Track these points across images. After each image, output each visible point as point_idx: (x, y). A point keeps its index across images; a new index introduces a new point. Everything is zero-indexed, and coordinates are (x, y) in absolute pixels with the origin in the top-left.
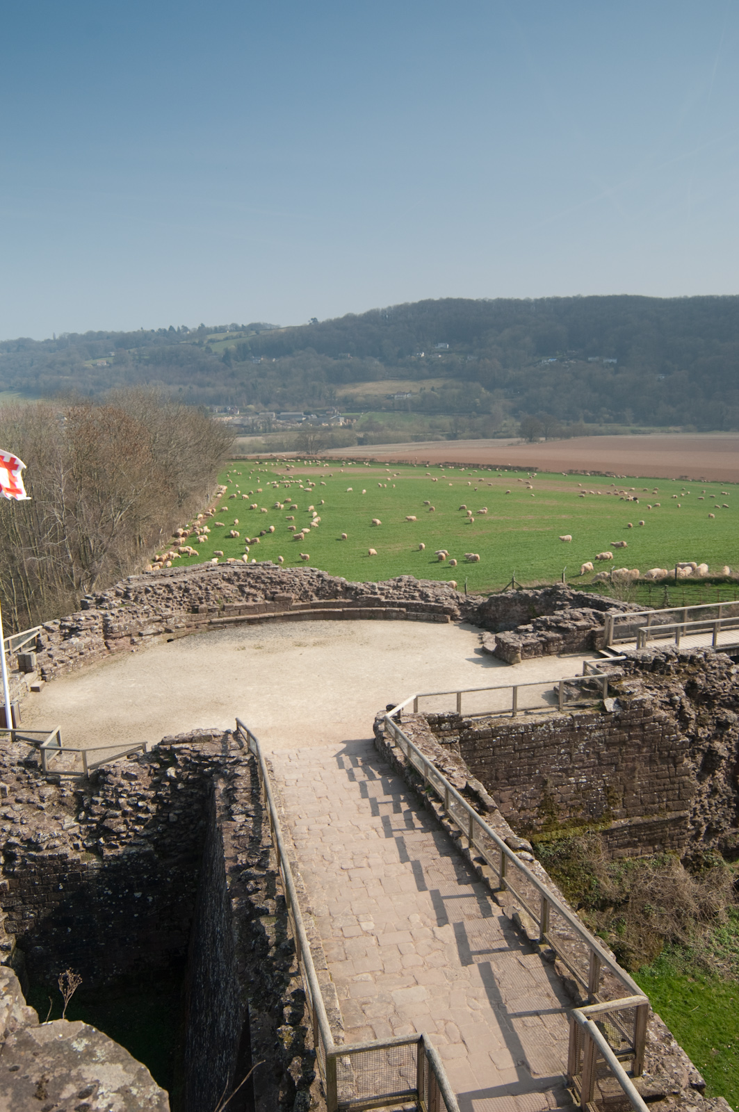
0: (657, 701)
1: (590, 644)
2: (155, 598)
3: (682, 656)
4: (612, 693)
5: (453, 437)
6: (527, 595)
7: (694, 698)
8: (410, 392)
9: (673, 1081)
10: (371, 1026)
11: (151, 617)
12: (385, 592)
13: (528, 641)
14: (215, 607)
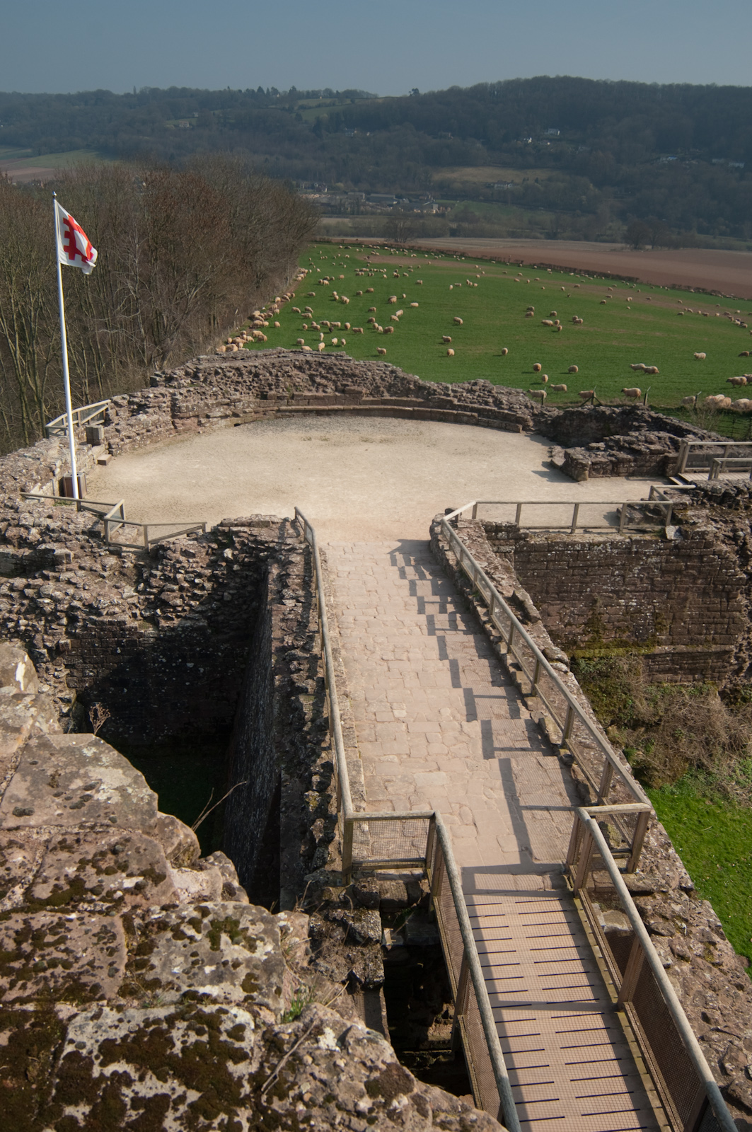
0: (720, 535)
1: (661, 469)
2: (224, 381)
4: (675, 521)
5: (552, 236)
6: (604, 412)
8: (512, 182)
9: (664, 882)
10: (391, 801)
11: (219, 400)
12: (458, 394)
13: (598, 459)
14: (285, 394)
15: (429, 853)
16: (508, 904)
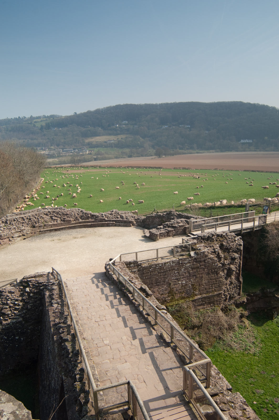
0: (210, 252)
1: (184, 232)
2: (18, 223)
3: (218, 234)
4: (193, 249)
5: (130, 156)
6: (160, 215)
7: (223, 250)
8: (113, 140)
9: (221, 388)
10: (110, 379)
11: (17, 230)
12: (107, 216)
13: (161, 232)
14: (42, 225)
15: (130, 398)
16: (164, 413)
